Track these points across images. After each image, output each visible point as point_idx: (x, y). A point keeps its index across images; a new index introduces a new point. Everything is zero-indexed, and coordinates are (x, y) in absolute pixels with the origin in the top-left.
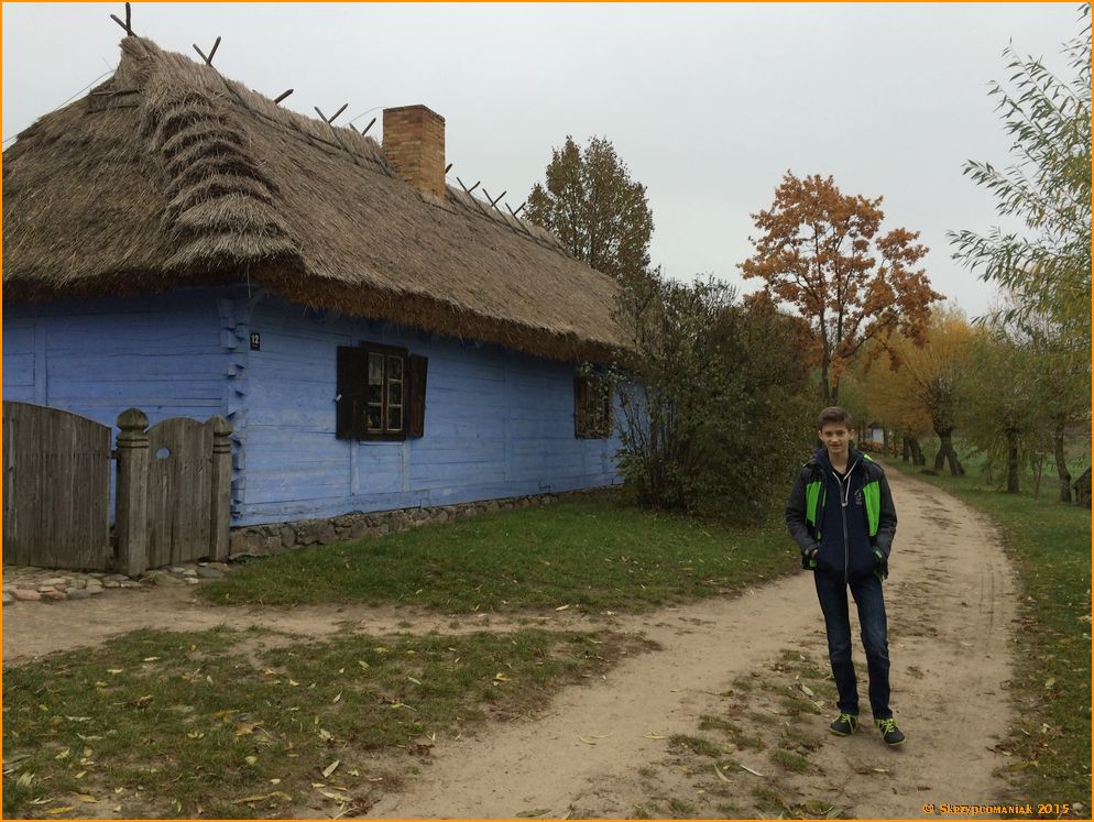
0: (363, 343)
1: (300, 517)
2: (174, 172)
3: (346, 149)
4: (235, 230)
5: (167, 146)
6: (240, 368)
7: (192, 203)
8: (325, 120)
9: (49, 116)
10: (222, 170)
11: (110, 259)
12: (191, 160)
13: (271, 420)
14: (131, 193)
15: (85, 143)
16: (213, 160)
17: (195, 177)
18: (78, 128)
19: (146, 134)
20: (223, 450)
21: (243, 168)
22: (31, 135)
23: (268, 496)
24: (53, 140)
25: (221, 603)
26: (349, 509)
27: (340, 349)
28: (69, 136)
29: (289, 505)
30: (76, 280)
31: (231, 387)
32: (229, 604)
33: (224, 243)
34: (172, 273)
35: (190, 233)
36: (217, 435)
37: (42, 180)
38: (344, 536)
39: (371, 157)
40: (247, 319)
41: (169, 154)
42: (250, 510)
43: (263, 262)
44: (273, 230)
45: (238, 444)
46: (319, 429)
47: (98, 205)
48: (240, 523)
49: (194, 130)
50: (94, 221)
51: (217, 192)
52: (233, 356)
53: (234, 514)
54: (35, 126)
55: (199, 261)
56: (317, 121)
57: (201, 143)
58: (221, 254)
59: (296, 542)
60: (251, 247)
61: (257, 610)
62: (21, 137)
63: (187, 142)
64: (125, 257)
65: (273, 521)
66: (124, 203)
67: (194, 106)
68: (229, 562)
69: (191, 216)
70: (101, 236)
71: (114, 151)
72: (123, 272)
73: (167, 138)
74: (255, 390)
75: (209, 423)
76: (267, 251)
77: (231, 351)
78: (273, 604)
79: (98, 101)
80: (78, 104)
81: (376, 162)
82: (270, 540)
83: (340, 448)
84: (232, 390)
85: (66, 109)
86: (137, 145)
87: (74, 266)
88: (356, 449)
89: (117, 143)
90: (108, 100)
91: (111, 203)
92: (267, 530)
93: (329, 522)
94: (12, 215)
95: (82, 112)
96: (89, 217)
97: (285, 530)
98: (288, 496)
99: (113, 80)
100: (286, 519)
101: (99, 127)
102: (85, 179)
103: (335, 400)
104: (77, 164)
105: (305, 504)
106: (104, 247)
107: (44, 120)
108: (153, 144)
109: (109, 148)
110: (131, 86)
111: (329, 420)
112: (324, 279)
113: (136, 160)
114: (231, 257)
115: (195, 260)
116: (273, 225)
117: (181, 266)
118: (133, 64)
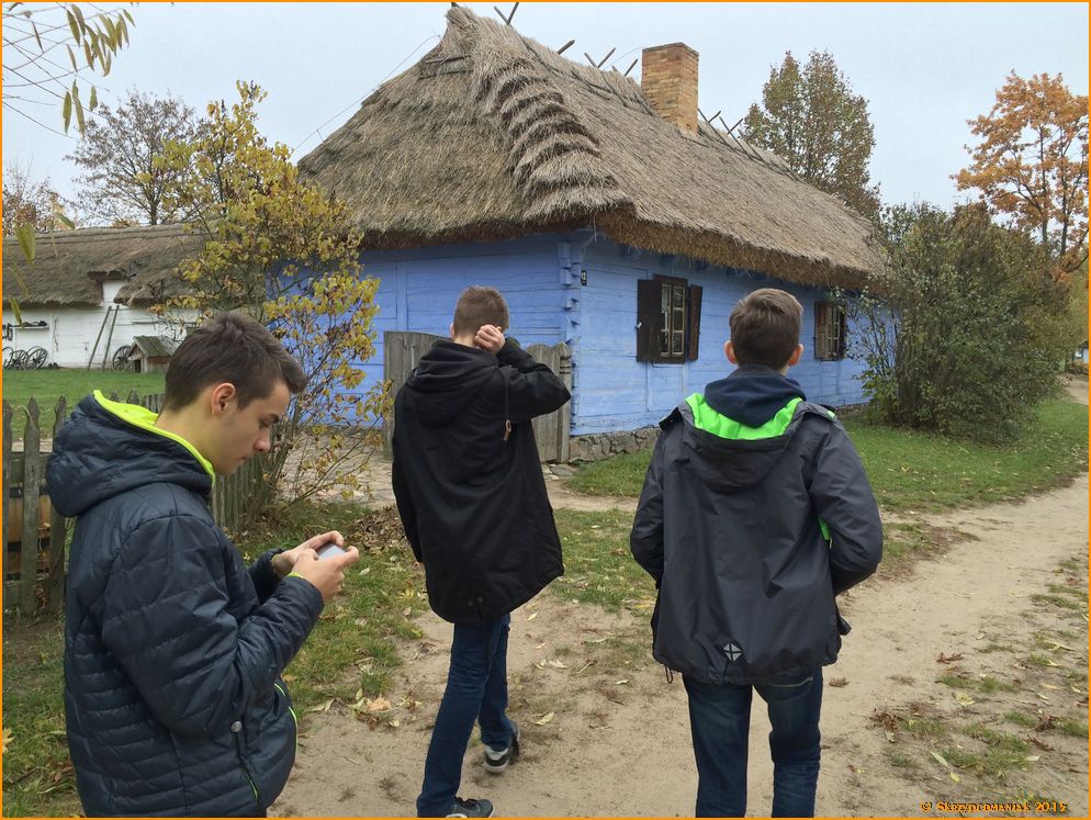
0: (656, 276)
1: (613, 429)
2: (516, 133)
3: (615, 93)
4: (583, 184)
5: (505, 108)
6: (574, 301)
7: (541, 160)
8: (594, 65)
9: (388, 84)
10: (559, 129)
11: (470, 213)
12: (530, 122)
13: (593, 345)
14: (477, 153)
15: (426, 108)
16: (550, 120)
17: (539, 137)
18: (415, 93)
19: (479, 99)
20: (566, 371)
21: (573, 127)
22: (374, 102)
23: (593, 411)
24: (395, 105)
25: (590, 494)
26: (645, 424)
27: (639, 281)
28: (408, 102)
29: (605, 418)
30: (445, 230)
31: (569, 317)
32: (597, 495)
33: (575, 196)
34: (530, 222)
35: (544, 188)
36: (562, 358)
37: (394, 142)
38: (643, 446)
39: (633, 97)
40: (580, 259)
41: (508, 117)
42: (581, 422)
43: (607, 210)
44: (610, 182)
45: (574, 365)
46: (626, 353)
47: (449, 164)
48: (575, 432)
49: (528, 92)
50: (448, 178)
51: (560, 150)
52: (570, 291)
53: (572, 425)
54: (378, 93)
55: (556, 211)
56: (589, 68)
57: (534, 107)
58: (574, 206)
59: (611, 451)
60: (596, 198)
61: (622, 500)
62: (365, 104)
63: (523, 105)
64: (486, 210)
65: (596, 431)
66: (473, 162)
67: (522, 72)
68: (569, 464)
69: (544, 173)
70: (457, 192)
71: (452, 114)
72: (486, 223)
73: (502, 101)
74: (584, 320)
75: (555, 348)
76: (611, 201)
77: (567, 286)
78: (632, 496)
79: (429, 67)
80: (410, 72)
81: (638, 101)
82: (594, 448)
83: (638, 368)
84: (569, 321)
85: (402, 76)
86: (473, 109)
87: (440, 219)
88: (650, 369)
89: (455, 107)
90: (438, 66)
91: (461, 162)
92: (592, 439)
93: (632, 434)
94: (373, 175)
95: (416, 78)
96: (442, 175)
97: (604, 439)
98: (605, 411)
99: (439, 48)
100: (604, 430)
101: (434, 93)
102: (433, 139)
103: (636, 328)
104: (421, 127)
105: (615, 418)
106: (463, 201)
107: (383, 87)
108: (488, 106)
109: (448, 113)
110: (457, 53)
111: (630, 344)
112: (648, 222)
113: (474, 122)
114: (583, 208)
115: (553, 212)
116: (609, 177)
117: (542, 216)
118: (459, 34)
